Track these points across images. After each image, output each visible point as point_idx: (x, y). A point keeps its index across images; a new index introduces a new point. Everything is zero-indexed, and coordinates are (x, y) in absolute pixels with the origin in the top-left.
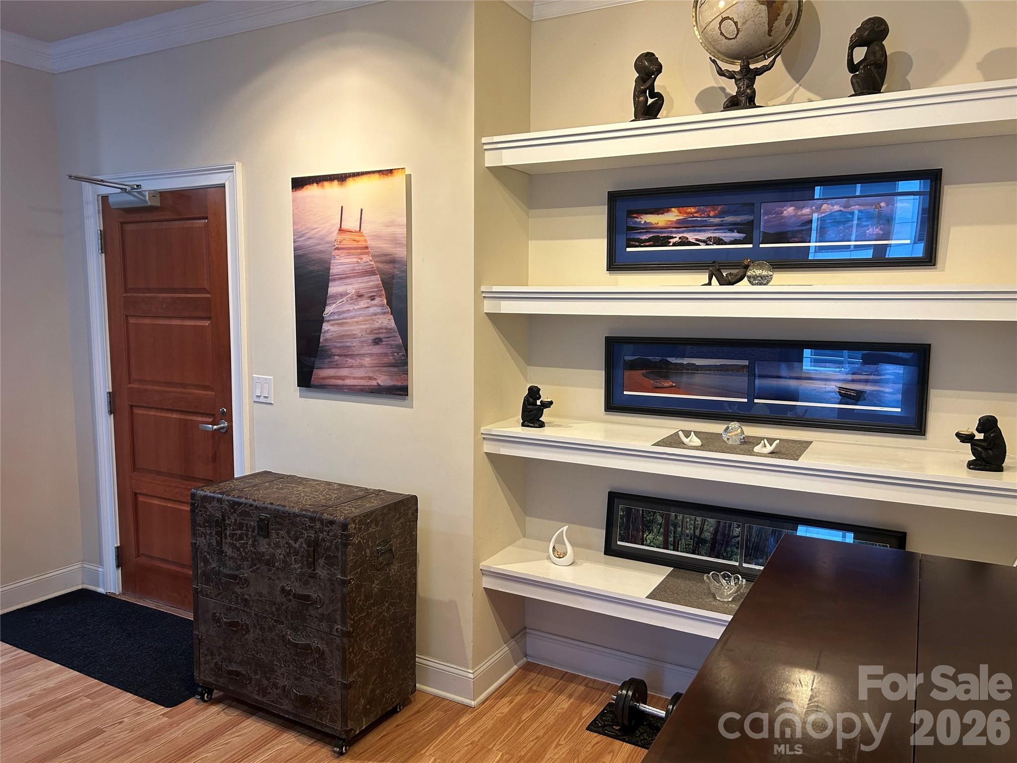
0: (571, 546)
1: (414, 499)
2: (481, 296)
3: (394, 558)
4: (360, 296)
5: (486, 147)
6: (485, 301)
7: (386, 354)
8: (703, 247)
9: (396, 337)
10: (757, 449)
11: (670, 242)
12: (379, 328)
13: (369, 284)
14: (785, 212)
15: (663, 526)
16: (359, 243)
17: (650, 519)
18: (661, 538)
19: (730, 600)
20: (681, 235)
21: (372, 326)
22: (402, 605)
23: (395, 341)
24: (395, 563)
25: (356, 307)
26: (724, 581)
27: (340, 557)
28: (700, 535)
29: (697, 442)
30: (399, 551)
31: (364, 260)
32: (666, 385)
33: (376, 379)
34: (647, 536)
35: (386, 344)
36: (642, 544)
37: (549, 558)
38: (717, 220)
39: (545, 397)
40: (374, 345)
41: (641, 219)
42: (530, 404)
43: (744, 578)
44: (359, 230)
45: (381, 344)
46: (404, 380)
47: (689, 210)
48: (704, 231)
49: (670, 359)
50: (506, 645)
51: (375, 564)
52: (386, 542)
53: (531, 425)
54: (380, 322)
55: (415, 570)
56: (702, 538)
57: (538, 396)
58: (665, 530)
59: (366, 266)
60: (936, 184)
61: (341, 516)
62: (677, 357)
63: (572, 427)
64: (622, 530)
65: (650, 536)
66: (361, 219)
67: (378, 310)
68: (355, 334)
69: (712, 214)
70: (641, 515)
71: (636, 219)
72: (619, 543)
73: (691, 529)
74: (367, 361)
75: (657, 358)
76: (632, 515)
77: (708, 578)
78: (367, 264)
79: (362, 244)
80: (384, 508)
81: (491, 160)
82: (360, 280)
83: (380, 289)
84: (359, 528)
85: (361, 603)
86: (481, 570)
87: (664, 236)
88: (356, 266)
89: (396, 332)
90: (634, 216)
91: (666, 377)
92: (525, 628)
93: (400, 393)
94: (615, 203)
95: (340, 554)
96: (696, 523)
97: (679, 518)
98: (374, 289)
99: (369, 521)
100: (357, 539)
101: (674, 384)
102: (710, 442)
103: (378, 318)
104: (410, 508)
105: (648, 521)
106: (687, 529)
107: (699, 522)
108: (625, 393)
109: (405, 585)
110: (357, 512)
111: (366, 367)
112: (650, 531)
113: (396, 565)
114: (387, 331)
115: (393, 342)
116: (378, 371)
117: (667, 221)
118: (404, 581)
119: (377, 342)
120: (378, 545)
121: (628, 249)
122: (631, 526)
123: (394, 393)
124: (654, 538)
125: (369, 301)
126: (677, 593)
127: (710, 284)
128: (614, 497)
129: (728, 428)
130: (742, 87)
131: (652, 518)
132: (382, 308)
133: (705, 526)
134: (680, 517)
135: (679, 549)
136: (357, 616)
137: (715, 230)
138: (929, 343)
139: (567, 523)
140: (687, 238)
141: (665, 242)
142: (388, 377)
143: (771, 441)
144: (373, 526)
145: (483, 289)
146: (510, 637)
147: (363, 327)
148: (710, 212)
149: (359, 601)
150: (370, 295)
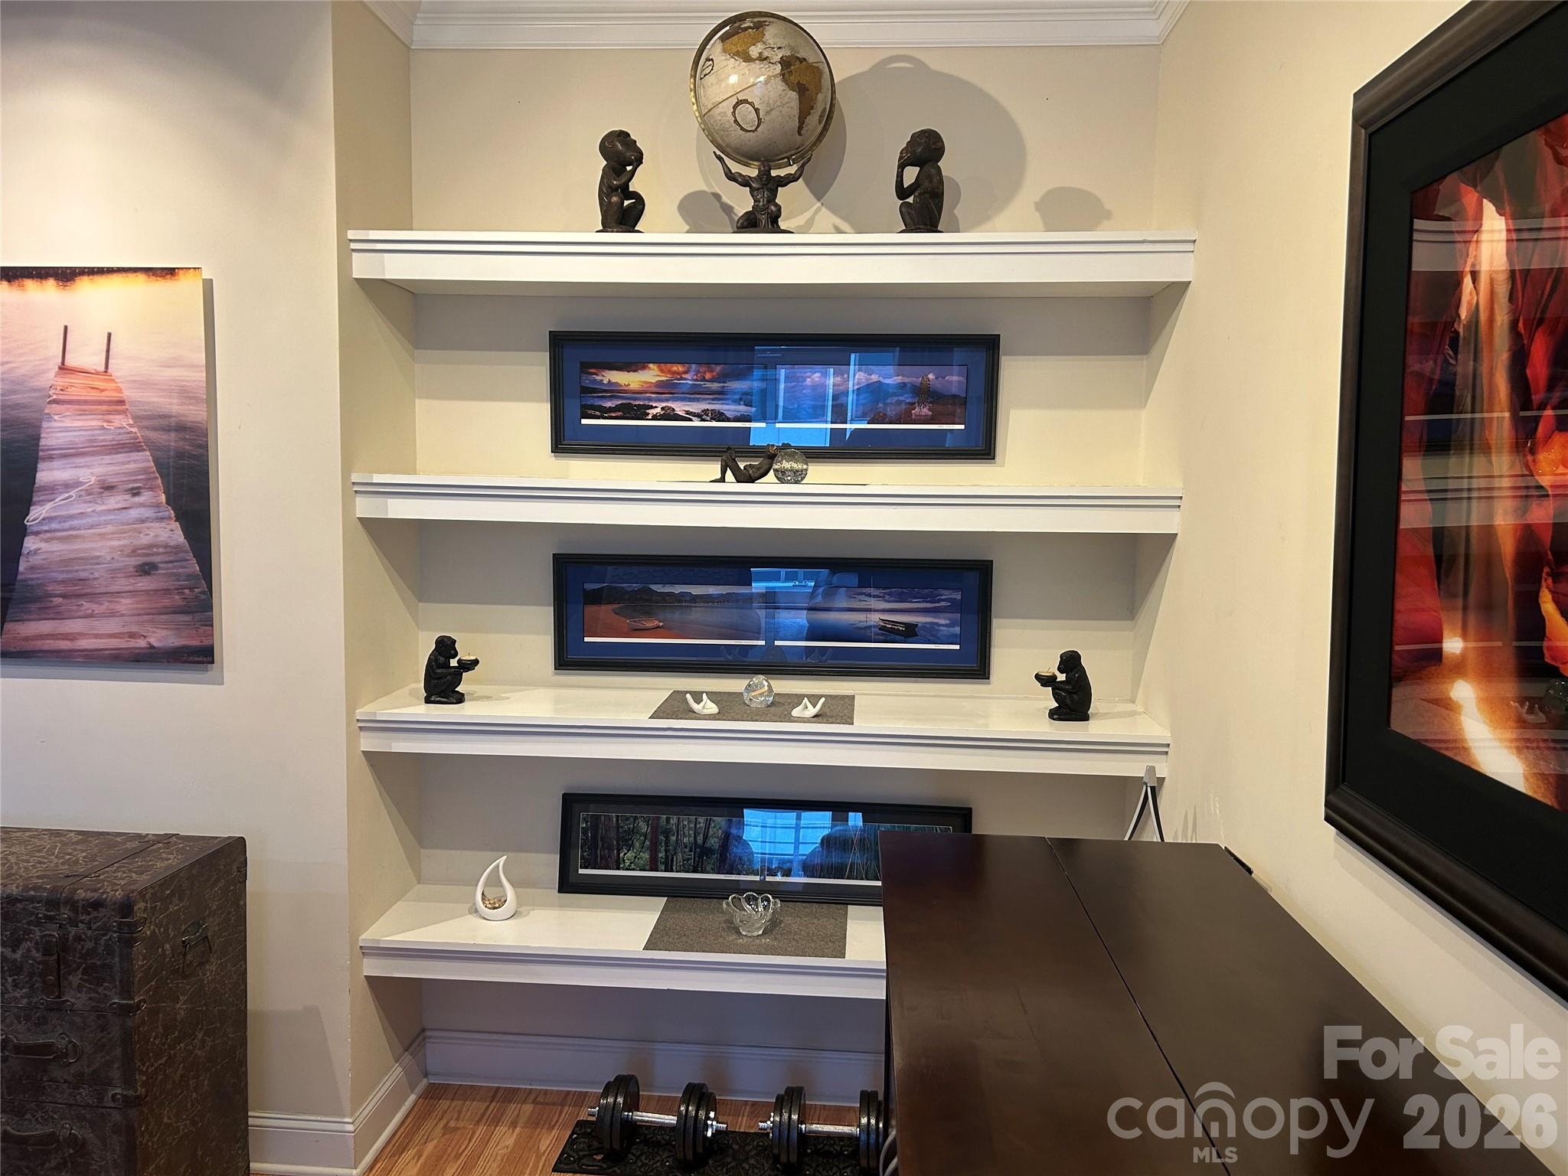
0: (510, 886)
1: (242, 841)
2: (354, 490)
3: (211, 952)
4: (108, 488)
5: (353, 246)
6: (357, 499)
7: (167, 591)
8: (697, 423)
9: (187, 560)
10: (796, 712)
11: (649, 414)
12: (150, 546)
13: (127, 466)
14: (808, 380)
15: (649, 836)
16: (103, 394)
17: (629, 829)
18: (646, 856)
19: (761, 932)
20: (664, 405)
21: (136, 543)
22: (226, 1030)
23: (185, 567)
24: (212, 960)
25: (99, 508)
26: (748, 906)
27: (118, 965)
28: (704, 843)
29: (711, 708)
30: (218, 938)
31: (117, 424)
32: (650, 625)
33: (145, 637)
34: (625, 854)
35: (164, 574)
36: (618, 868)
37: (475, 911)
38: (715, 386)
39: (464, 653)
40: (140, 576)
41: (603, 376)
42: (439, 666)
43: (777, 898)
44: (102, 368)
45: (154, 574)
46: (205, 637)
47: (675, 368)
48: (698, 400)
49: (654, 587)
50: (398, 1064)
51: (179, 968)
52: (197, 925)
53: (442, 699)
54: (152, 534)
55: (244, 966)
56: (706, 848)
57: (453, 652)
58: (651, 843)
59: (120, 434)
60: (993, 353)
61: (117, 891)
62: (664, 583)
63: (509, 698)
64: (586, 851)
65: (629, 854)
66: (108, 351)
67: (149, 513)
68: (99, 557)
69: (708, 376)
70: (614, 824)
71: (594, 376)
72: (581, 871)
73: (690, 836)
74: (125, 604)
75: (635, 585)
76: (600, 826)
77: (728, 904)
78: (122, 431)
79: (115, 395)
80: (192, 865)
81: (363, 267)
82: (107, 459)
83: (152, 475)
84: (151, 908)
85: (157, 1042)
86: (361, 947)
87: (639, 405)
88: (99, 435)
89: (187, 552)
90: (591, 371)
91: (649, 614)
92: (424, 1030)
93: (196, 659)
94: (560, 349)
95: (117, 959)
96: (698, 826)
97: (672, 822)
98: (138, 475)
99: (168, 892)
100: (149, 927)
101: (661, 624)
102: (729, 706)
103: (148, 528)
104: (235, 860)
105: (625, 831)
106: (685, 836)
107: (702, 825)
108: (586, 639)
109: (229, 996)
110: (144, 880)
111: (123, 615)
112: (630, 847)
113: (214, 964)
114: (169, 550)
115: (180, 570)
116: (152, 621)
117: (640, 381)
118: (227, 989)
119: (146, 569)
120: (183, 934)
121: (584, 421)
122: (600, 844)
123: (184, 659)
124: (635, 857)
125: (127, 497)
126: (685, 935)
127: (722, 480)
128: (571, 802)
129: (749, 685)
130: (761, 200)
131: (632, 826)
132: (156, 509)
133: (710, 830)
134: (674, 820)
135: (674, 868)
136: (152, 1065)
137: (713, 399)
138: (991, 559)
139: (505, 851)
140: (674, 410)
141: (640, 413)
142: (168, 633)
143: (814, 699)
144: (175, 900)
145: (355, 478)
146: (402, 1050)
147: (116, 543)
148: (705, 372)
149: (155, 1039)
150: (130, 486)
